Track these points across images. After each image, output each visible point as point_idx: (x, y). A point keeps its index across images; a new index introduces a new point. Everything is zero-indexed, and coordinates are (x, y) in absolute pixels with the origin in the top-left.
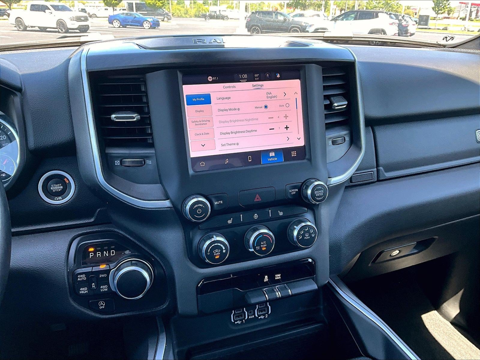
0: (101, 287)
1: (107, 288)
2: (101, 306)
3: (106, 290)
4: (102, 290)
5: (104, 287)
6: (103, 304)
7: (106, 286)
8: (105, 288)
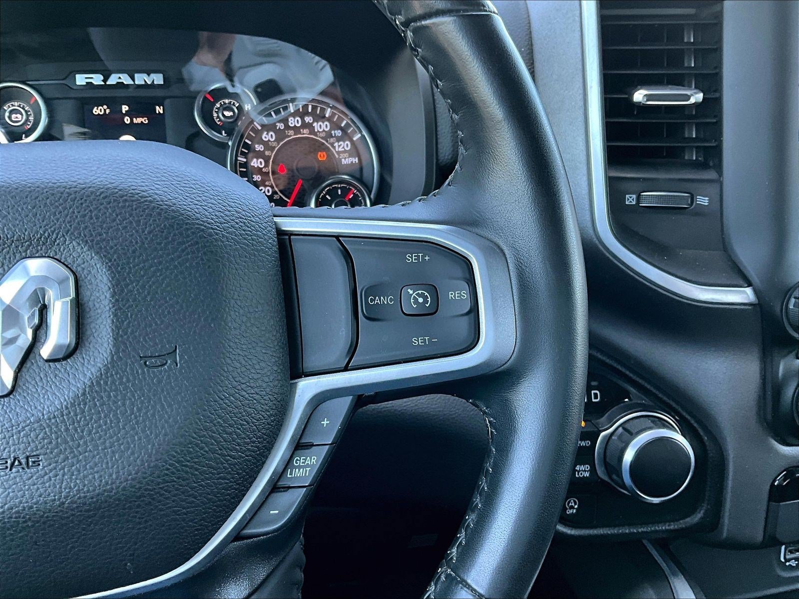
0: (578, 468)
1: (588, 471)
2: (570, 509)
3: (587, 474)
4: (578, 475)
5: (582, 468)
6: (575, 504)
7: (587, 467)
8: (585, 471)
